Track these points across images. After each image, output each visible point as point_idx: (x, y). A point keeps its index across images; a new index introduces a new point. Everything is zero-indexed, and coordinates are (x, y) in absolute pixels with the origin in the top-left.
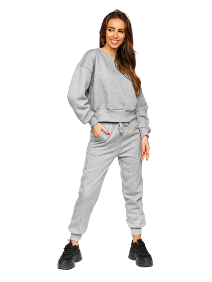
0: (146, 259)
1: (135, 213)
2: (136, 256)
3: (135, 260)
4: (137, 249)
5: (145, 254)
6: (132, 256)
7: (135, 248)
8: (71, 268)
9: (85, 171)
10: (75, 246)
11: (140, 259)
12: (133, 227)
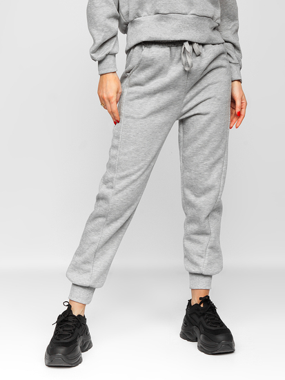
0: (220, 337)
1: (199, 243)
2: (197, 332)
3: (195, 340)
4: (199, 317)
5: (218, 327)
6: (187, 334)
7: (195, 317)
8: (76, 364)
9: (114, 152)
10: (79, 316)
11: (207, 338)
12: (193, 271)
